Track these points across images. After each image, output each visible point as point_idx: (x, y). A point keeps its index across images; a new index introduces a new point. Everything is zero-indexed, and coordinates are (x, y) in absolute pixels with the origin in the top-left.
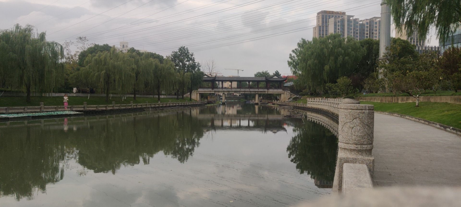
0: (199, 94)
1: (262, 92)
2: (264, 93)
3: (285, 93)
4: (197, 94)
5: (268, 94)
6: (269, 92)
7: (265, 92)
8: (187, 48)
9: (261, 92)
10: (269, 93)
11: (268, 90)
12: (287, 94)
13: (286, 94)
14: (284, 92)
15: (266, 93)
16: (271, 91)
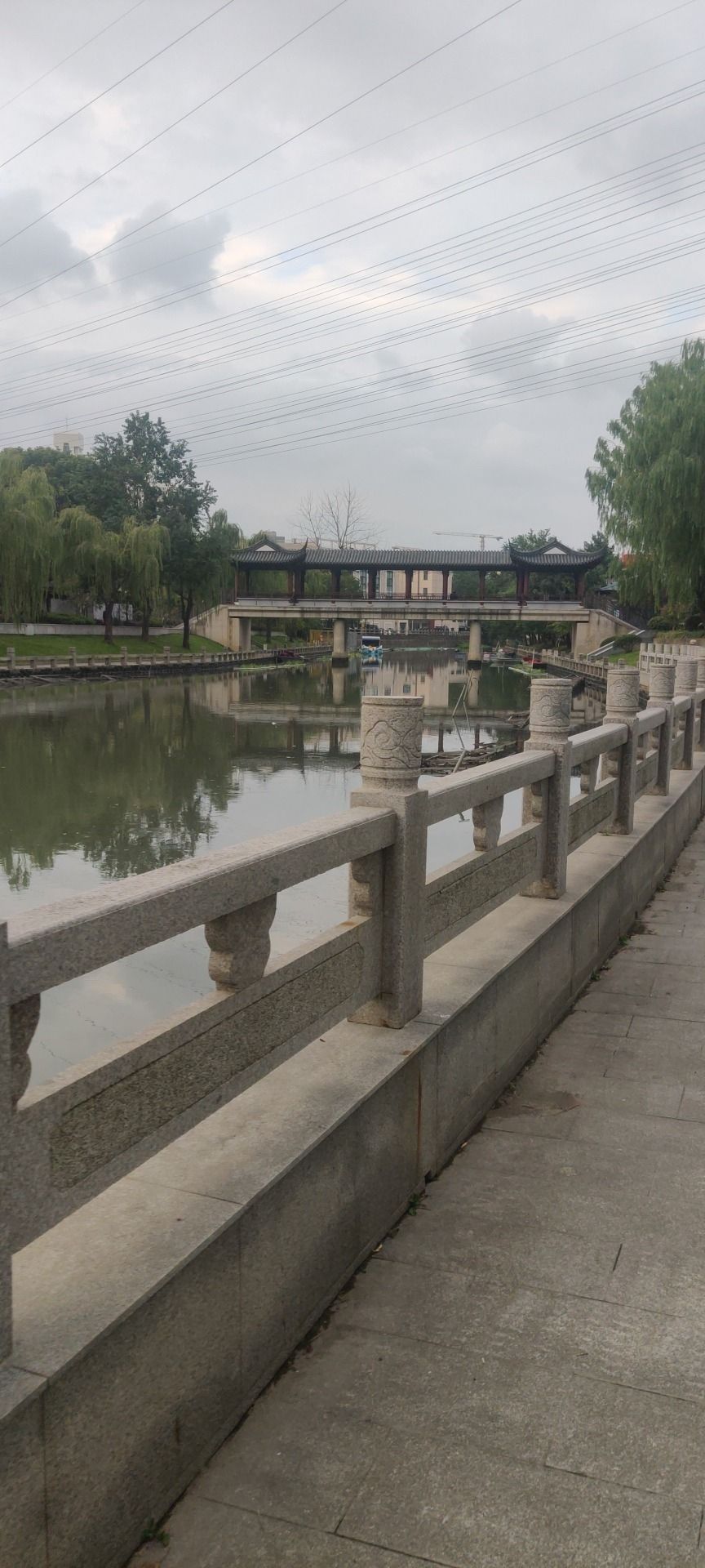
0: (238, 619)
1: (498, 614)
2: (506, 618)
3: (595, 618)
4: (231, 623)
5: (520, 621)
6: (526, 614)
7: (508, 613)
8: (160, 419)
9: (492, 613)
10: (524, 618)
11: (520, 604)
12: (602, 622)
13: (599, 622)
14: (589, 615)
15: (515, 618)
16: (537, 611)
